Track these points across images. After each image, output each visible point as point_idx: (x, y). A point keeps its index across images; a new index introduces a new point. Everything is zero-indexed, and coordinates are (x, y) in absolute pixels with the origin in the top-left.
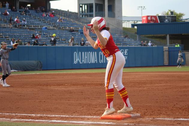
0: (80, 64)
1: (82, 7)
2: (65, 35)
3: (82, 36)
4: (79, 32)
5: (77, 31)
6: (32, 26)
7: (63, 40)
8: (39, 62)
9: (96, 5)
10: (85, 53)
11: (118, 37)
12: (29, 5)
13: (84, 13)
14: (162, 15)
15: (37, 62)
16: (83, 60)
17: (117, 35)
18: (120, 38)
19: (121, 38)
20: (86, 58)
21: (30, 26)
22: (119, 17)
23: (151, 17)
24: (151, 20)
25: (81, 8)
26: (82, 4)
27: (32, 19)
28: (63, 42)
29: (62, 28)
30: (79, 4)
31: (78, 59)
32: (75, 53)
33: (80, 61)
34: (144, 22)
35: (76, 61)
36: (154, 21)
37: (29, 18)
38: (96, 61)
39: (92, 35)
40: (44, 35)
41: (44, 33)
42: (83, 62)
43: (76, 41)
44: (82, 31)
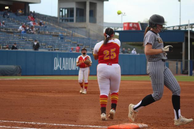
0: (61, 70)
1: (62, 11)
2: (45, 39)
3: (63, 41)
4: (59, 37)
5: (57, 36)
6: (10, 30)
7: (43, 45)
8: (18, 67)
9: (77, 9)
10: (66, 59)
12: (7, 8)
13: (64, 17)
14: (144, 22)
15: (16, 67)
16: (64, 66)
20: (67, 64)
21: (9, 30)
22: (100, 22)
23: (133, 24)
24: (133, 27)
25: (61, 13)
26: (63, 9)
27: (10, 22)
28: (43, 47)
29: (42, 32)
30: (59, 8)
31: (59, 65)
32: (56, 59)
33: (60, 68)
34: (126, 29)
35: (56, 68)
36: (135, 28)
37: (7, 21)
38: (77, 68)
39: (73, 41)
40: (23, 39)
41: (23, 37)
42: (64, 68)
43: (57, 46)
44: (62, 36)
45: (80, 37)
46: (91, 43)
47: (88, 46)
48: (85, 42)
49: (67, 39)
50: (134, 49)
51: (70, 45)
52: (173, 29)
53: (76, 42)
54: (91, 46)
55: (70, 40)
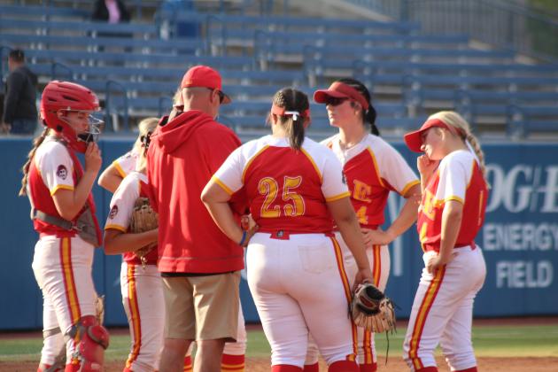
2: (47, 42)
3: (191, 52)
4: (159, 22)
5: (152, 11)
11: (485, 62)
17: (476, 45)
18: (505, 68)
19: (510, 75)
39: (273, 49)
43: (140, 93)
44: (185, 16)
45: (331, 15)
46: (415, 59)
47: (397, 91)
48: (368, 58)
49: (224, 35)
51: (245, 83)
53: (298, 59)
54: (416, 87)
55: (250, 43)
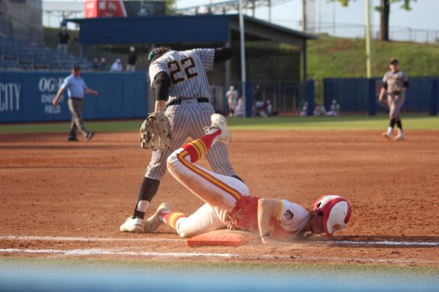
11: (36, 49)
18: (42, 51)
19: (44, 53)
22: (34, 1)
23: (108, 2)
24: (107, 10)
34: (92, 15)
36: (113, 11)
50: (119, 60)
52: (196, 11)
